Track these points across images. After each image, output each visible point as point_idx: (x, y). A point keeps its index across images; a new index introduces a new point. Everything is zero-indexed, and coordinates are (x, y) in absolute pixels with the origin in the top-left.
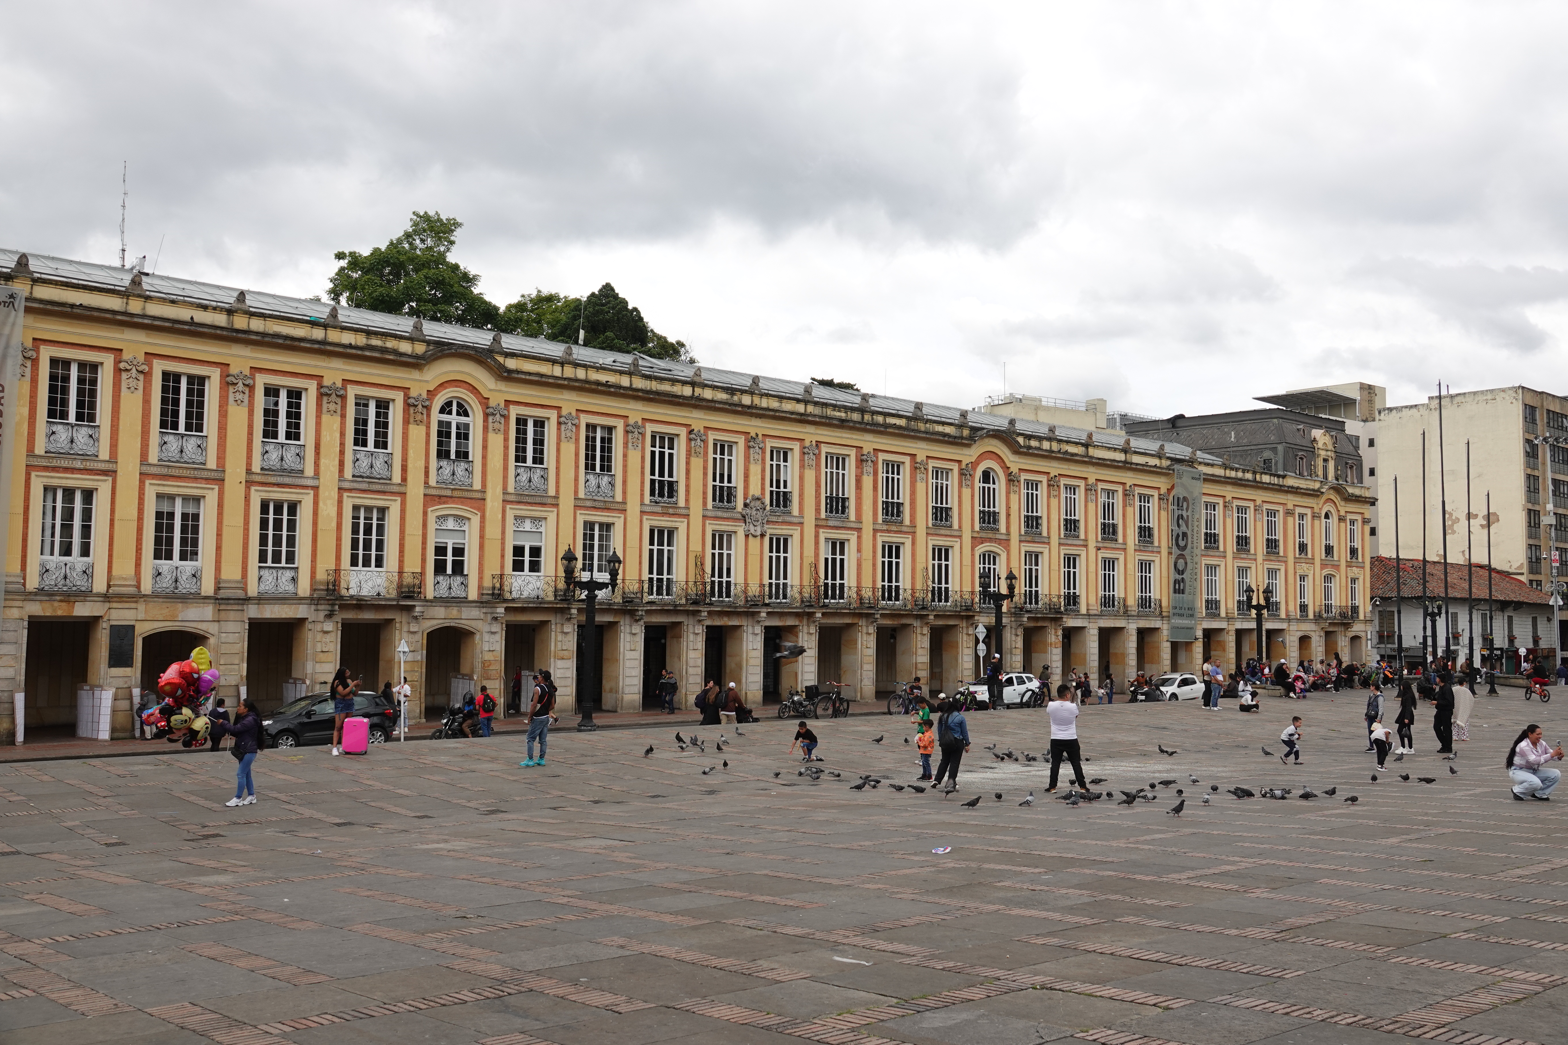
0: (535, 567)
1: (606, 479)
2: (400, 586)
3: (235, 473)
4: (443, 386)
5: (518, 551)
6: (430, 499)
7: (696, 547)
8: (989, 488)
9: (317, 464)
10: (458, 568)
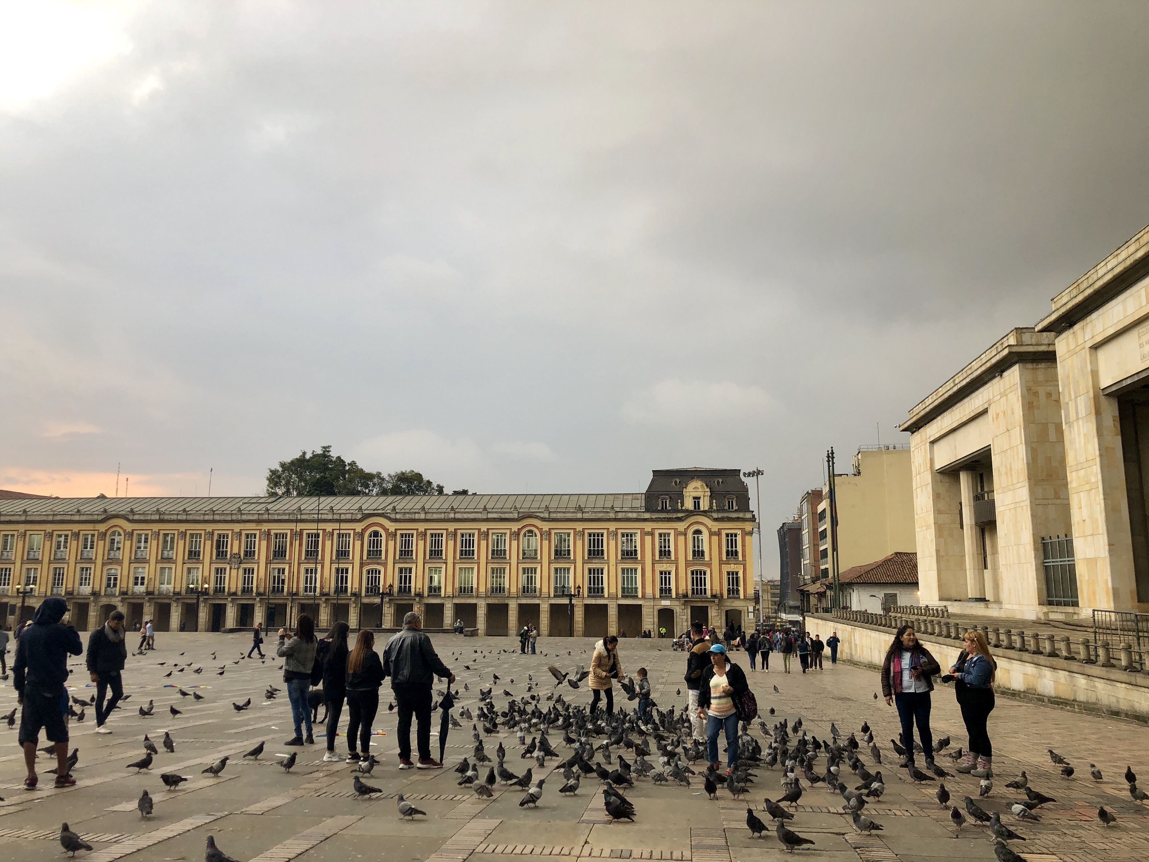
0: (142, 584)
1: (171, 552)
2: (93, 591)
3: (46, 560)
4: (112, 527)
5: (137, 578)
6: (103, 564)
7: (206, 574)
8: (377, 540)
9: (69, 556)
10: (115, 585)
